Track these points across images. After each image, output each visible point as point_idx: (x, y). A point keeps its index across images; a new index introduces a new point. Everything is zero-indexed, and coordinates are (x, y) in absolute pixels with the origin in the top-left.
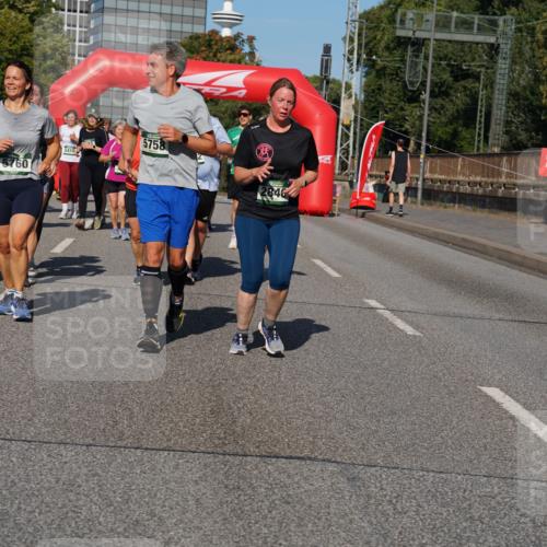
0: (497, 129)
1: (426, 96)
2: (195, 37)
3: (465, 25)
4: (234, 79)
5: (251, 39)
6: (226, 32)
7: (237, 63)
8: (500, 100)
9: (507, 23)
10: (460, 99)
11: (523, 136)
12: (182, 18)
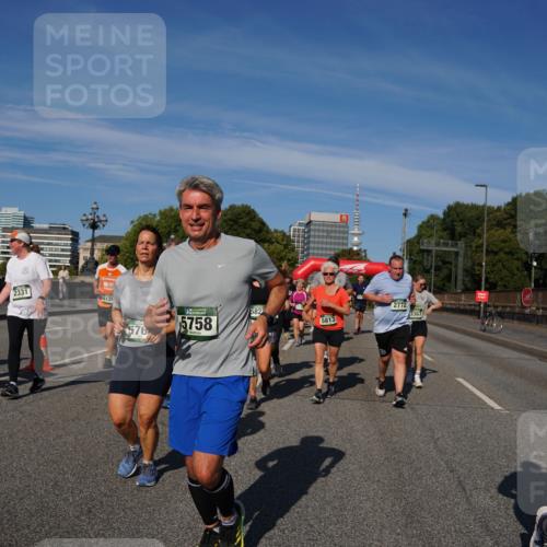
0: (460, 283)
1: (433, 271)
2: (344, 251)
3: (446, 245)
4: (361, 267)
5: (365, 251)
6: (355, 248)
7: (360, 260)
8: (460, 272)
9: (461, 244)
10: (445, 272)
11: (469, 285)
12: (339, 244)
